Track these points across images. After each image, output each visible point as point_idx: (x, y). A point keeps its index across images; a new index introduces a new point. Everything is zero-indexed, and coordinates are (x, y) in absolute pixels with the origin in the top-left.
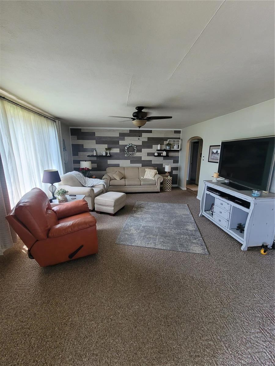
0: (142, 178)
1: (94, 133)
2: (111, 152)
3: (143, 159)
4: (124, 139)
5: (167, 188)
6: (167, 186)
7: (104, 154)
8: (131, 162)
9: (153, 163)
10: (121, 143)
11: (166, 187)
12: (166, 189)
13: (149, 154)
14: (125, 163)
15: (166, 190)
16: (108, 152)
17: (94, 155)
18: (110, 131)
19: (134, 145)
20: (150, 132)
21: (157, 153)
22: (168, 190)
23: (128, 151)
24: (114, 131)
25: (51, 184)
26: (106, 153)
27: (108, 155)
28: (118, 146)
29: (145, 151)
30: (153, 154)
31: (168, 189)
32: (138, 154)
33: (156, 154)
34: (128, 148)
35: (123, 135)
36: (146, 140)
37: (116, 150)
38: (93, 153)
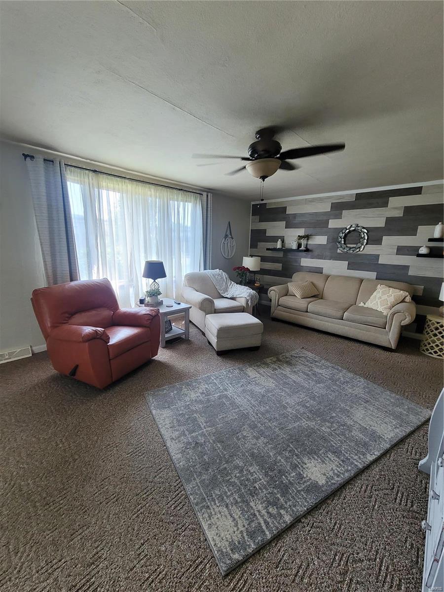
0: (362, 304)
1: (285, 209)
2: (309, 243)
3: (381, 261)
4: (339, 216)
5: (432, 348)
6: (434, 342)
7: (295, 247)
8: (350, 267)
9: (410, 273)
10: (333, 224)
11: (429, 344)
12: (427, 350)
13: (401, 250)
14: (336, 267)
15: (427, 353)
16: (303, 242)
17: (278, 247)
18: (313, 200)
19: (364, 228)
20: (417, 191)
21: (427, 247)
22: (435, 356)
23: (345, 241)
24: (321, 200)
25: (153, 281)
26: (299, 245)
27: (303, 248)
28: (325, 229)
29: (391, 242)
30: (413, 251)
31: (435, 352)
32: (370, 250)
33: (423, 251)
34: (346, 236)
35: (339, 208)
36: (399, 214)
37: (320, 240)
38: (277, 245)
